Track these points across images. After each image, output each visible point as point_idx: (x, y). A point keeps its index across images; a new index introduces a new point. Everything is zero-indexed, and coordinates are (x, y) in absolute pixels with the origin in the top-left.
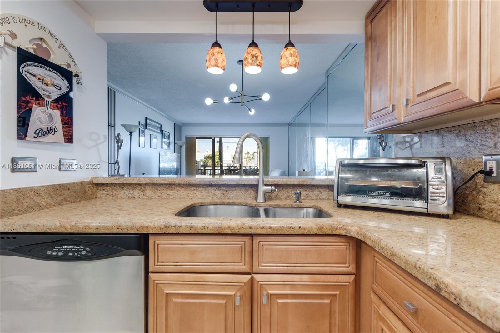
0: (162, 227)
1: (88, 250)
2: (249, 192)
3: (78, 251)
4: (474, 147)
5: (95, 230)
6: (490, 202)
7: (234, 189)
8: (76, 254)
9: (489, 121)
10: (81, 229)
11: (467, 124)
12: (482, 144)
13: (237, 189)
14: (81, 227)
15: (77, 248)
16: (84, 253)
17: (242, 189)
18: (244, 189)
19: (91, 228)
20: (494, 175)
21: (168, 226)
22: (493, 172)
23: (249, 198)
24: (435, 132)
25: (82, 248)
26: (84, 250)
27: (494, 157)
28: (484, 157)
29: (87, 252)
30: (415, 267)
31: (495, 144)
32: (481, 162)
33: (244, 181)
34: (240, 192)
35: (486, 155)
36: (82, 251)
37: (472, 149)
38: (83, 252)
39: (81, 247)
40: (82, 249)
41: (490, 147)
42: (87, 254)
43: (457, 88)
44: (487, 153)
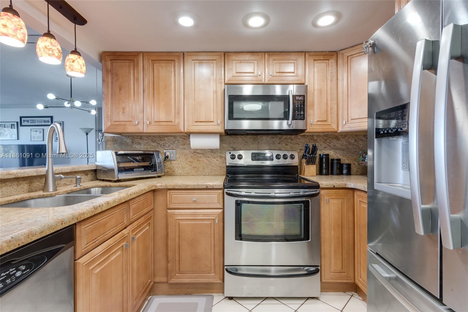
0: (93, 210)
1: (23, 268)
2: (22, 185)
3: (9, 276)
4: (160, 146)
5: (39, 235)
6: (167, 169)
7: (4, 184)
8: (8, 281)
9: (166, 136)
10: (23, 241)
11: (157, 136)
12: (163, 145)
13: (7, 184)
14: (22, 237)
15: (6, 275)
16: (19, 274)
17: (14, 183)
18: (15, 183)
19: (35, 234)
20: (169, 158)
21: (96, 208)
22: (168, 157)
23: (22, 193)
24: (139, 137)
25: (14, 270)
26: (17, 270)
27: (169, 150)
28: (165, 151)
29: (23, 271)
30: (198, 185)
31: (169, 146)
32: (163, 153)
33: (24, 173)
34: (11, 187)
35: (165, 150)
36: (15, 273)
37: (160, 147)
38: (17, 273)
39: (11, 270)
40: (14, 272)
41: (167, 147)
42: (24, 272)
43: (176, 125)
44: (166, 149)
